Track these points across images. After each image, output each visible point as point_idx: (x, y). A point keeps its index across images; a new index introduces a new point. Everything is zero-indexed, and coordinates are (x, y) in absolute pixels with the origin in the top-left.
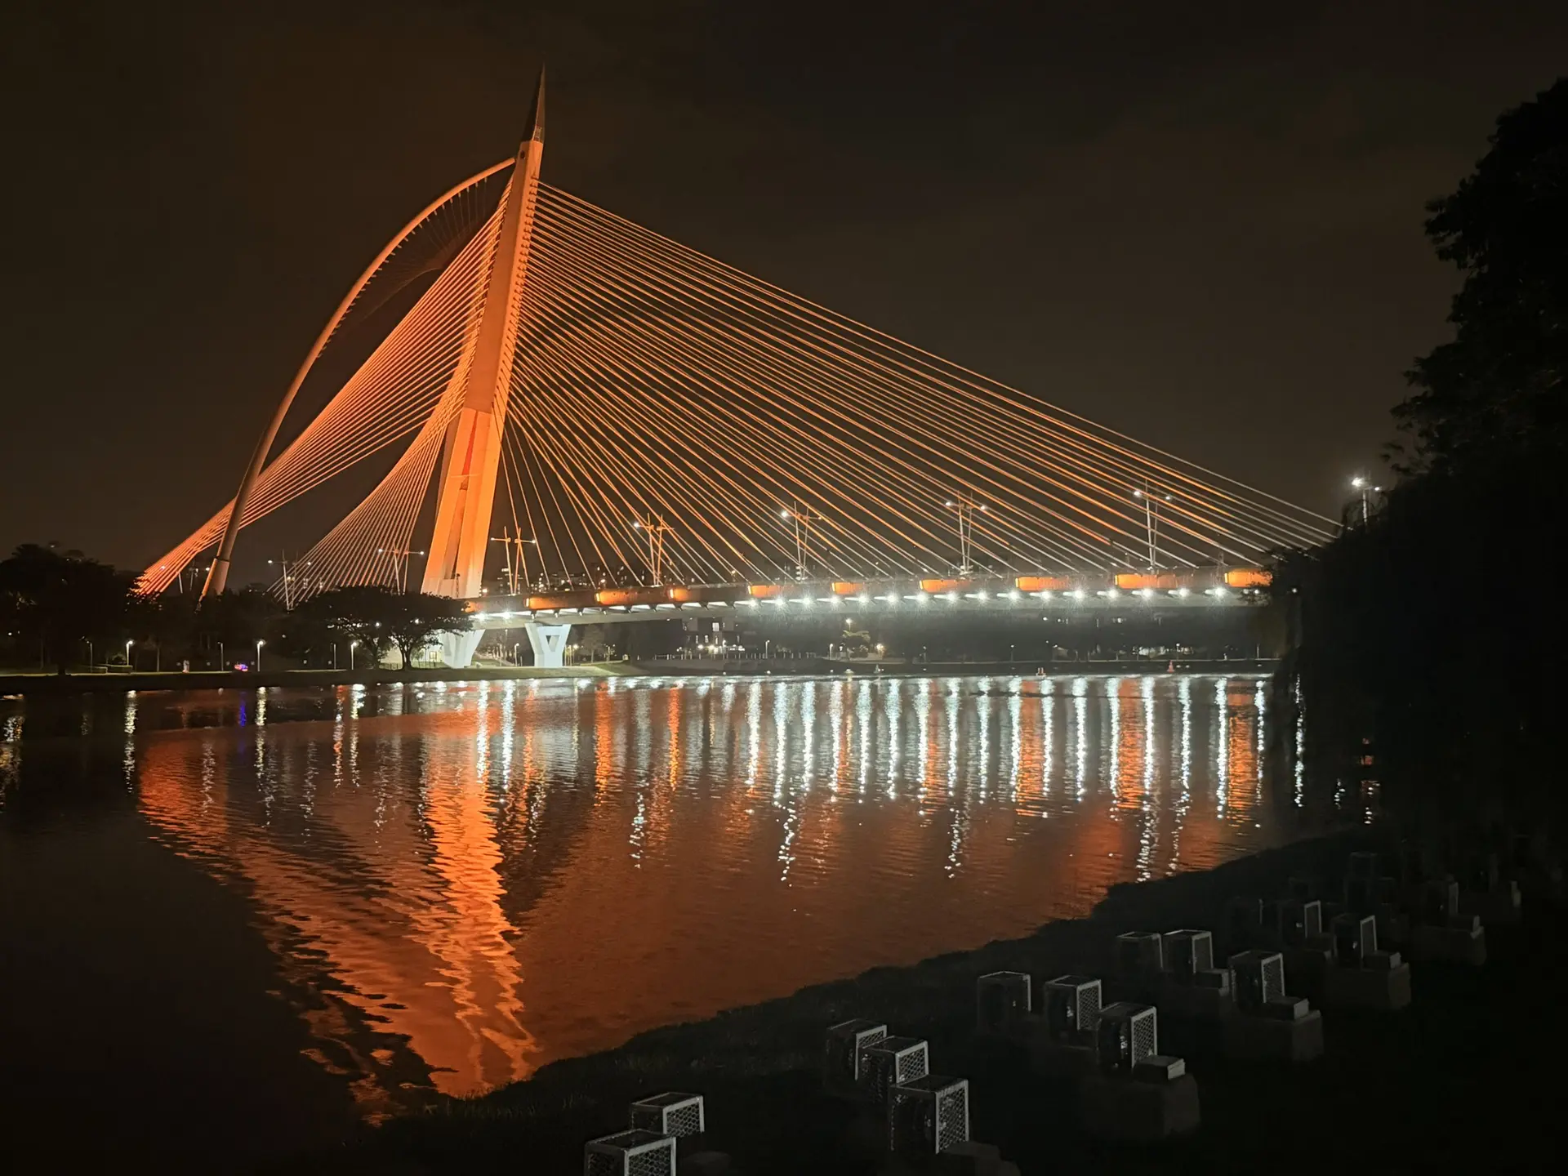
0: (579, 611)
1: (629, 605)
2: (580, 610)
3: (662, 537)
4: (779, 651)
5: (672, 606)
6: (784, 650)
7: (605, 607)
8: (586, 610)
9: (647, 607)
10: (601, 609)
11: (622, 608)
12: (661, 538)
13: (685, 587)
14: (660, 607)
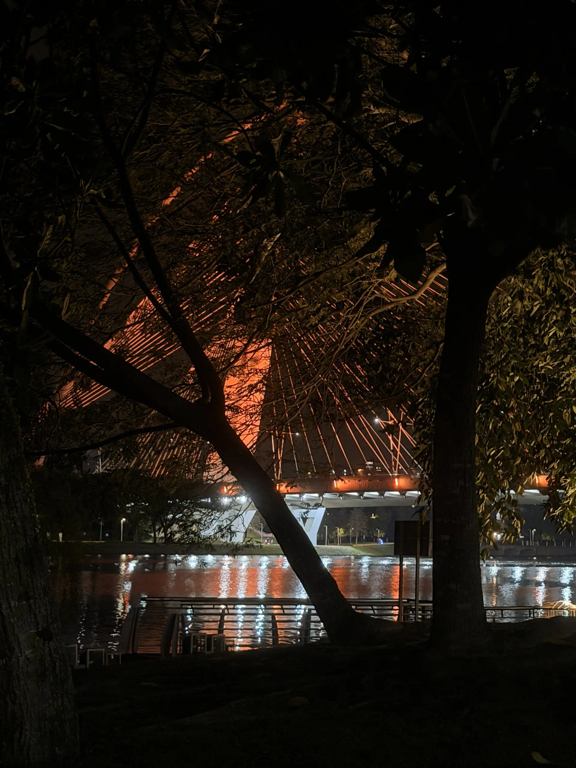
0: (319, 496)
1: (361, 491)
2: (321, 495)
3: (401, 442)
4: (544, 539)
5: (397, 493)
6: (548, 538)
7: (341, 493)
8: (326, 495)
9: (376, 493)
10: (338, 494)
11: (356, 494)
12: (399, 443)
13: (409, 476)
14: (387, 494)
